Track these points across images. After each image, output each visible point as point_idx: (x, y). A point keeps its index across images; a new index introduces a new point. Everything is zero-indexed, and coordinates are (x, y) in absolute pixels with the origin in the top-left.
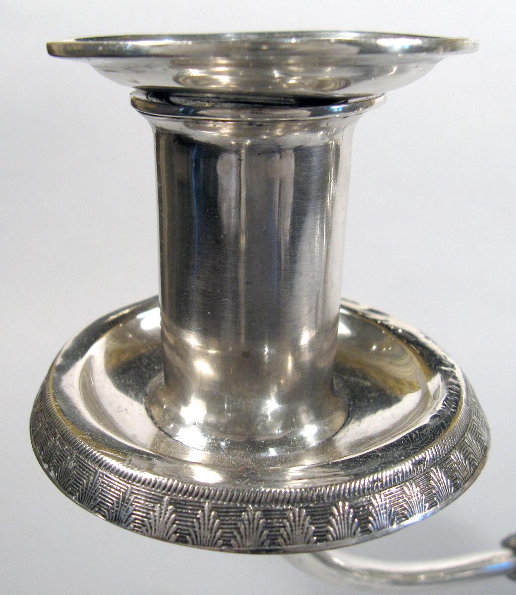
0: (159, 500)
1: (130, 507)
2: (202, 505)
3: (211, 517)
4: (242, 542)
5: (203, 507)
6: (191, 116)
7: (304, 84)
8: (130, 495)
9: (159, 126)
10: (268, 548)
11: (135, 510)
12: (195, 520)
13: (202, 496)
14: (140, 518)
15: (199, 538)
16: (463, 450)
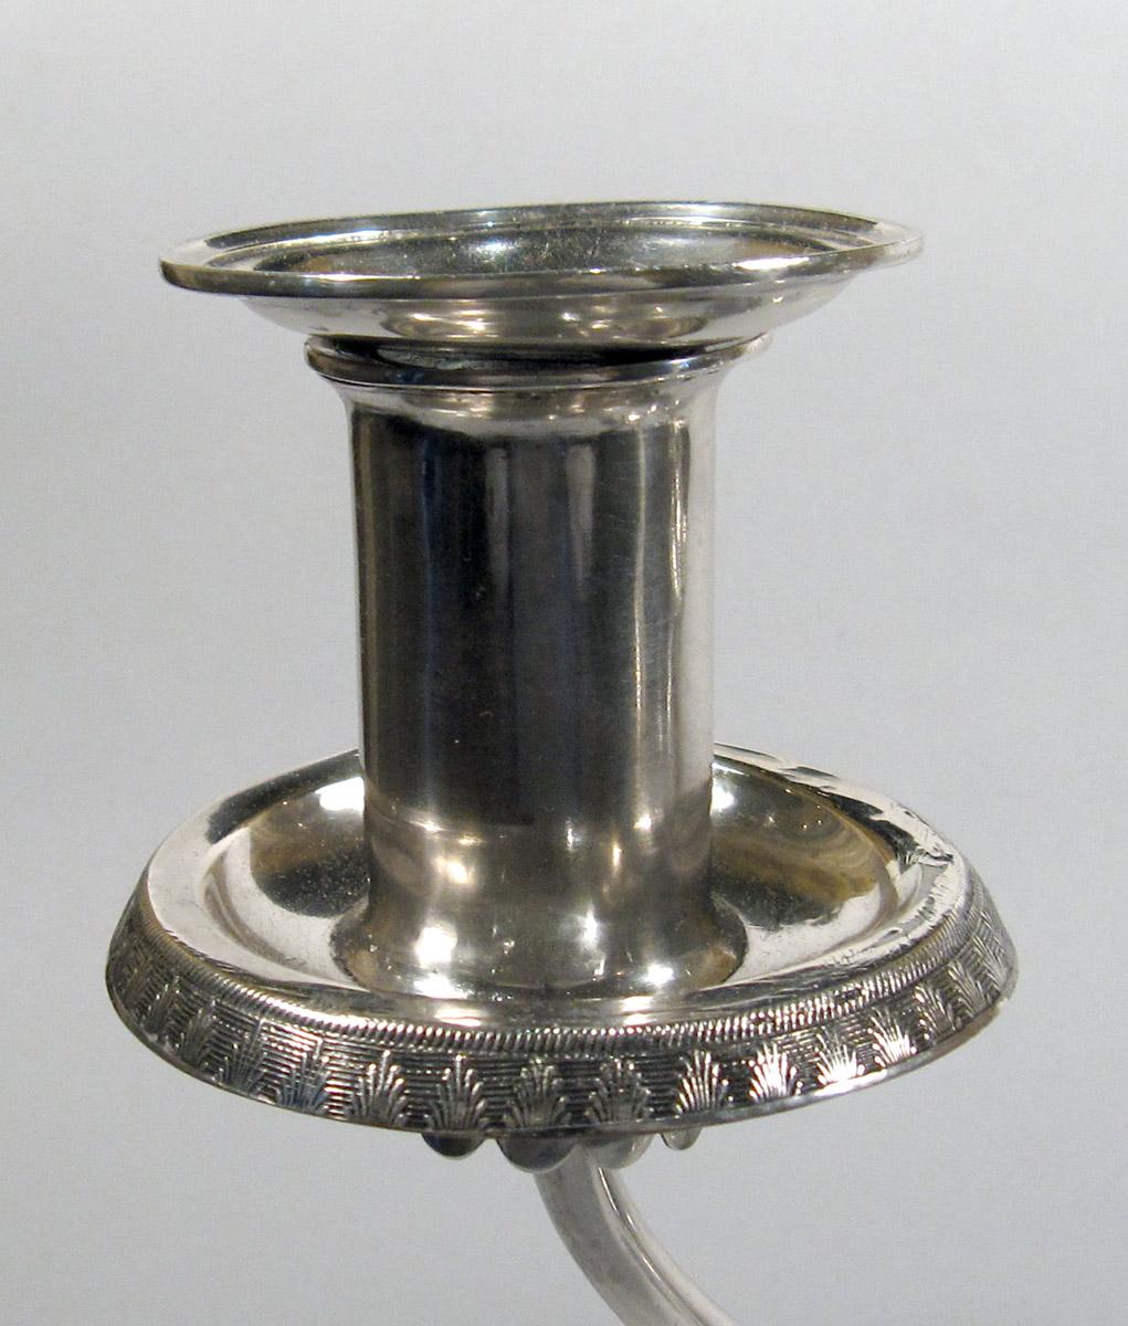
0: (375, 1057)
1: (322, 1074)
2: (450, 1060)
3: (467, 1078)
4: (523, 1118)
5: (453, 1062)
6: (418, 384)
7: (620, 329)
8: (321, 1054)
9: (360, 401)
10: (567, 1126)
11: (330, 1078)
12: (438, 1085)
13: (450, 1045)
14: (341, 1091)
15: (446, 1117)
16: (942, 987)
